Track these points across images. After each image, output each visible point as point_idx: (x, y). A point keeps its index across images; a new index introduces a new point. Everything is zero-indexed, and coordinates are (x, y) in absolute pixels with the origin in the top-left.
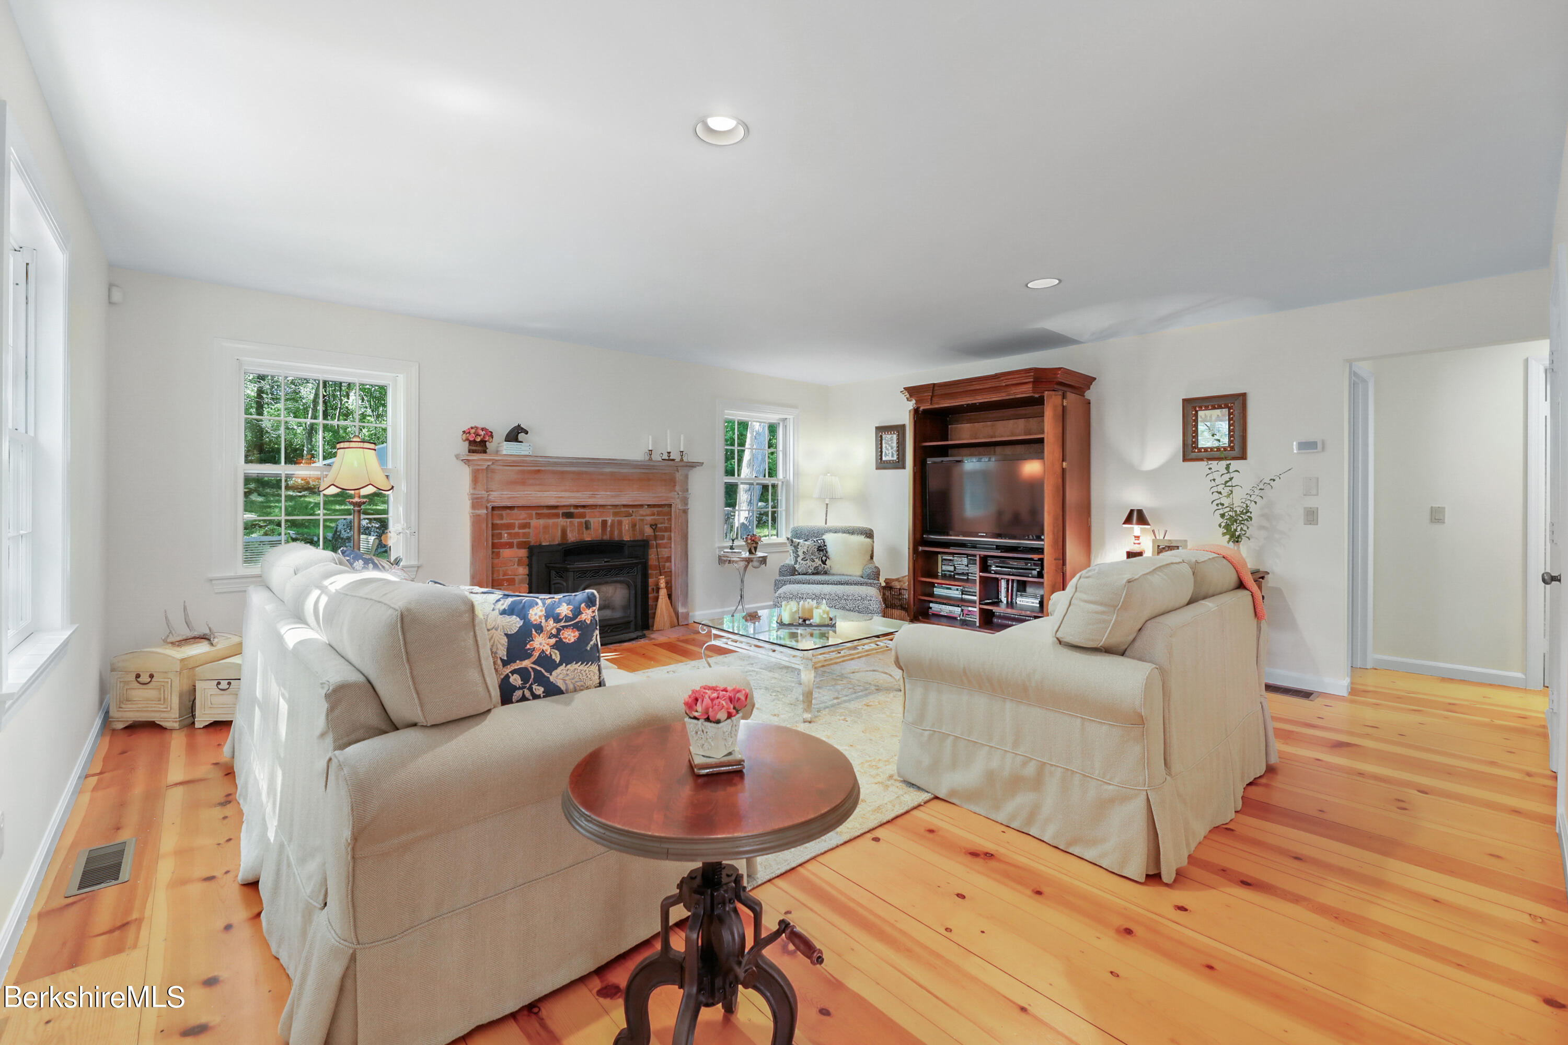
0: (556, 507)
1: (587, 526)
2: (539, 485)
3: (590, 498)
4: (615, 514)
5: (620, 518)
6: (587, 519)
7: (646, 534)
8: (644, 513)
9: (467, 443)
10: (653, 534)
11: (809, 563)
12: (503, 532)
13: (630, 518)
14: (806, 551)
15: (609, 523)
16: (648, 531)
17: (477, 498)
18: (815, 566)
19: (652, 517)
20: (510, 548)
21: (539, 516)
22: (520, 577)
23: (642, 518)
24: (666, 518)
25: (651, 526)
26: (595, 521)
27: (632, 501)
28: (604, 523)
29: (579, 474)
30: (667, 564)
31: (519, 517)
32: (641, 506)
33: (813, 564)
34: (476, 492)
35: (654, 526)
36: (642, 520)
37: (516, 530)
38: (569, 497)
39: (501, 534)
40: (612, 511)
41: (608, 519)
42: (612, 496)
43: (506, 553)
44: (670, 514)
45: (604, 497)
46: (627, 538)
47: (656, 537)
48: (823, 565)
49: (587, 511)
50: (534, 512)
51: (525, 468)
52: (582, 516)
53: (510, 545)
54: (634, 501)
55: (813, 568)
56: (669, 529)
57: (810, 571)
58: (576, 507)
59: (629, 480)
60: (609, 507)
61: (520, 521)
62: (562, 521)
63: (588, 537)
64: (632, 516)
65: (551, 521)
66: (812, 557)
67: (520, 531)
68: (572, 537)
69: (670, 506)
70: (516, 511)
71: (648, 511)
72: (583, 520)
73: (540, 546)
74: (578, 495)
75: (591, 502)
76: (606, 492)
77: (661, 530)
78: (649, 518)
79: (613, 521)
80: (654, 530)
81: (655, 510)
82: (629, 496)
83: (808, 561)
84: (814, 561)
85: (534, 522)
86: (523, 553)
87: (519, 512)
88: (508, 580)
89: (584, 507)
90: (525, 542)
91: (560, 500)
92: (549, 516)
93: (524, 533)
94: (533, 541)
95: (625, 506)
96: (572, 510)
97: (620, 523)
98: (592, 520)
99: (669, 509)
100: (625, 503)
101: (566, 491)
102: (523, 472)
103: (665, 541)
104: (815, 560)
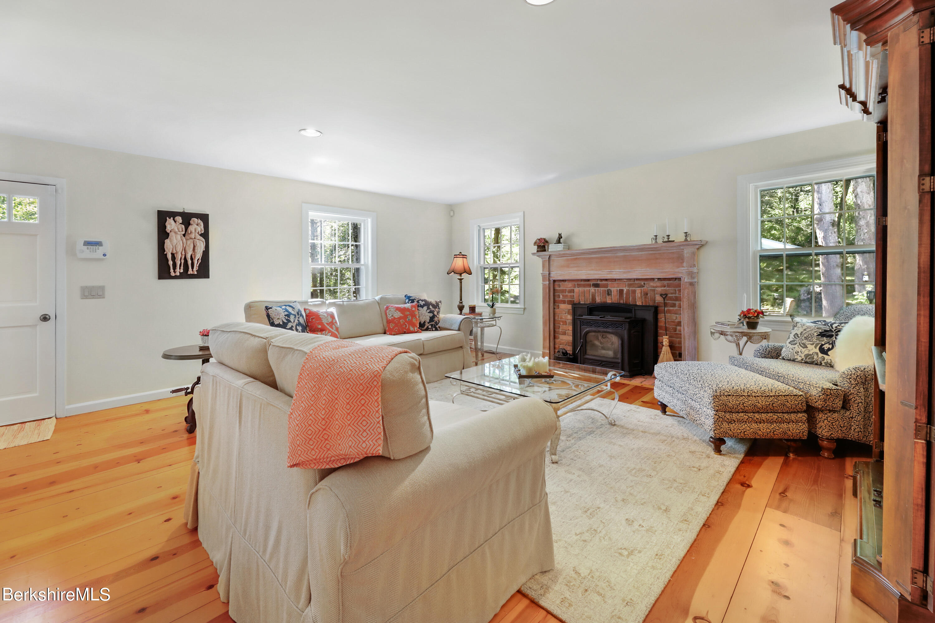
0: (588, 280)
1: (609, 293)
2: (576, 267)
3: (608, 274)
4: (630, 285)
5: (634, 289)
6: (609, 288)
7: (657, 302)
8: (655, 285)
9: (536, 247)
10: (663, 302)
11: (797, 348)
12: (560, 294)
13: (642, 288)
14: (799, 333)
15: (625, 291)
16: (659, 299)
17: (544, 276)
18: (806, 352)
19: (663, 288)
20: (563, 303)
21: (579, 286)
22: (569, 321)
23: (653, 288)
24: (677, 289)
25: (661, 295)
26: (614, 290)
27: (641, 276)
28: (621, 291)
29: (601, 258)
30: (678, 328)
31: (569, 286)
32: (653, 279)
33: (803, 350)
34: (544, 272)
35: (664, 296)
36: (654, 290)
37: (567, 294)
38: (594, 274)
39: (559, 295)
40: (627, 283)
41: (624, 288)
42: (624, 273)
43: (562, 306)
44: (679, 286)
45: (617, 273)
46: (639, 303)
47: (665, 305)
48: (820, 355)
49: (609, 283)
50: (576, 283)
51: (568, 258)
52: (606, 286)
53: (564, 302)
54: (643, 276)
55: (803, 356)
56: (678, 299)
57: (800, 359)
58: (601, 280)
59: (639, 260)
60: (625, 280)
61: (569, 289)
62: (592, 289)
63: (609, 300)
64: (643, 287)
65: (586, 289)
66: (804, 341)
67: (569, 294)
68: (598, 300)
69: (679, 279)
70: (566, 283)
71: (659, 283)
72: (606, 289)
73: (579, 303)
74: (599, 272)
75: (609, 277)
76: (620, 269)
77: (671, 299)
78: (659, 289)
79: (628, 291)
80: (664, 299)
81: (666, 282)
82: (638, 272)
83: (796, 346)
84: (805, 347)
85: (576, 290)
86: (570, 307)
87: (568, 283)
88: (563, 322)
89: (606, 280)
90: (571, 301)
91: (588, 276)
92: (584, 286)
93: (570, 295)
94: (576, 300)
95: (637, 279)
96: (599, 282)
97: (634, 292)
98: (612, 289)
99: (679, 282)
100: (635, 277)
101: (592, 270)
102: (568, 260)
103: (676, 308)
104: (808, 346)
